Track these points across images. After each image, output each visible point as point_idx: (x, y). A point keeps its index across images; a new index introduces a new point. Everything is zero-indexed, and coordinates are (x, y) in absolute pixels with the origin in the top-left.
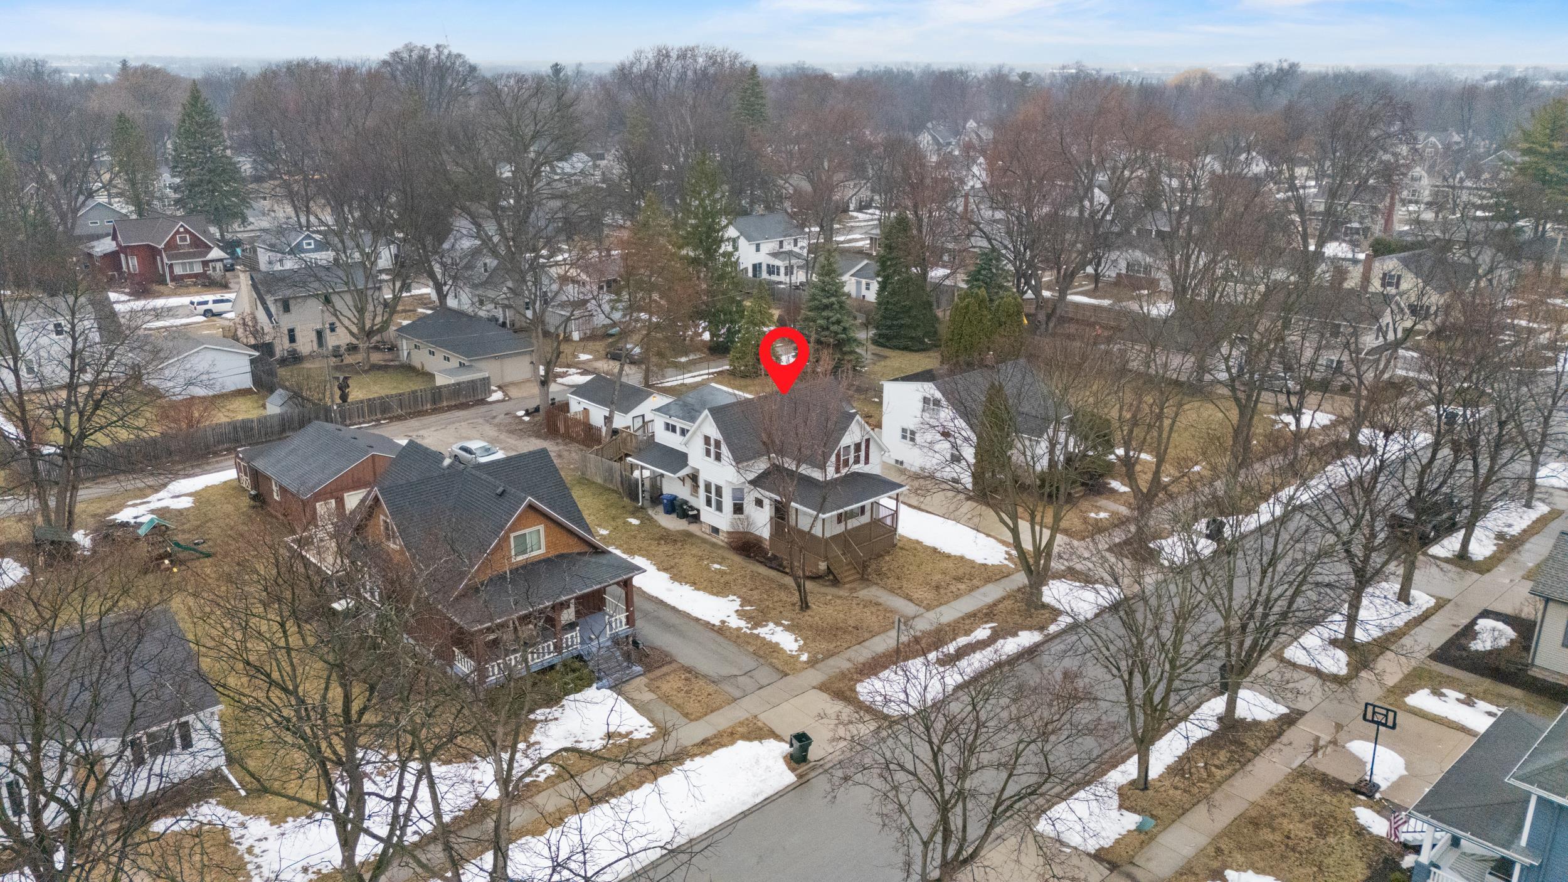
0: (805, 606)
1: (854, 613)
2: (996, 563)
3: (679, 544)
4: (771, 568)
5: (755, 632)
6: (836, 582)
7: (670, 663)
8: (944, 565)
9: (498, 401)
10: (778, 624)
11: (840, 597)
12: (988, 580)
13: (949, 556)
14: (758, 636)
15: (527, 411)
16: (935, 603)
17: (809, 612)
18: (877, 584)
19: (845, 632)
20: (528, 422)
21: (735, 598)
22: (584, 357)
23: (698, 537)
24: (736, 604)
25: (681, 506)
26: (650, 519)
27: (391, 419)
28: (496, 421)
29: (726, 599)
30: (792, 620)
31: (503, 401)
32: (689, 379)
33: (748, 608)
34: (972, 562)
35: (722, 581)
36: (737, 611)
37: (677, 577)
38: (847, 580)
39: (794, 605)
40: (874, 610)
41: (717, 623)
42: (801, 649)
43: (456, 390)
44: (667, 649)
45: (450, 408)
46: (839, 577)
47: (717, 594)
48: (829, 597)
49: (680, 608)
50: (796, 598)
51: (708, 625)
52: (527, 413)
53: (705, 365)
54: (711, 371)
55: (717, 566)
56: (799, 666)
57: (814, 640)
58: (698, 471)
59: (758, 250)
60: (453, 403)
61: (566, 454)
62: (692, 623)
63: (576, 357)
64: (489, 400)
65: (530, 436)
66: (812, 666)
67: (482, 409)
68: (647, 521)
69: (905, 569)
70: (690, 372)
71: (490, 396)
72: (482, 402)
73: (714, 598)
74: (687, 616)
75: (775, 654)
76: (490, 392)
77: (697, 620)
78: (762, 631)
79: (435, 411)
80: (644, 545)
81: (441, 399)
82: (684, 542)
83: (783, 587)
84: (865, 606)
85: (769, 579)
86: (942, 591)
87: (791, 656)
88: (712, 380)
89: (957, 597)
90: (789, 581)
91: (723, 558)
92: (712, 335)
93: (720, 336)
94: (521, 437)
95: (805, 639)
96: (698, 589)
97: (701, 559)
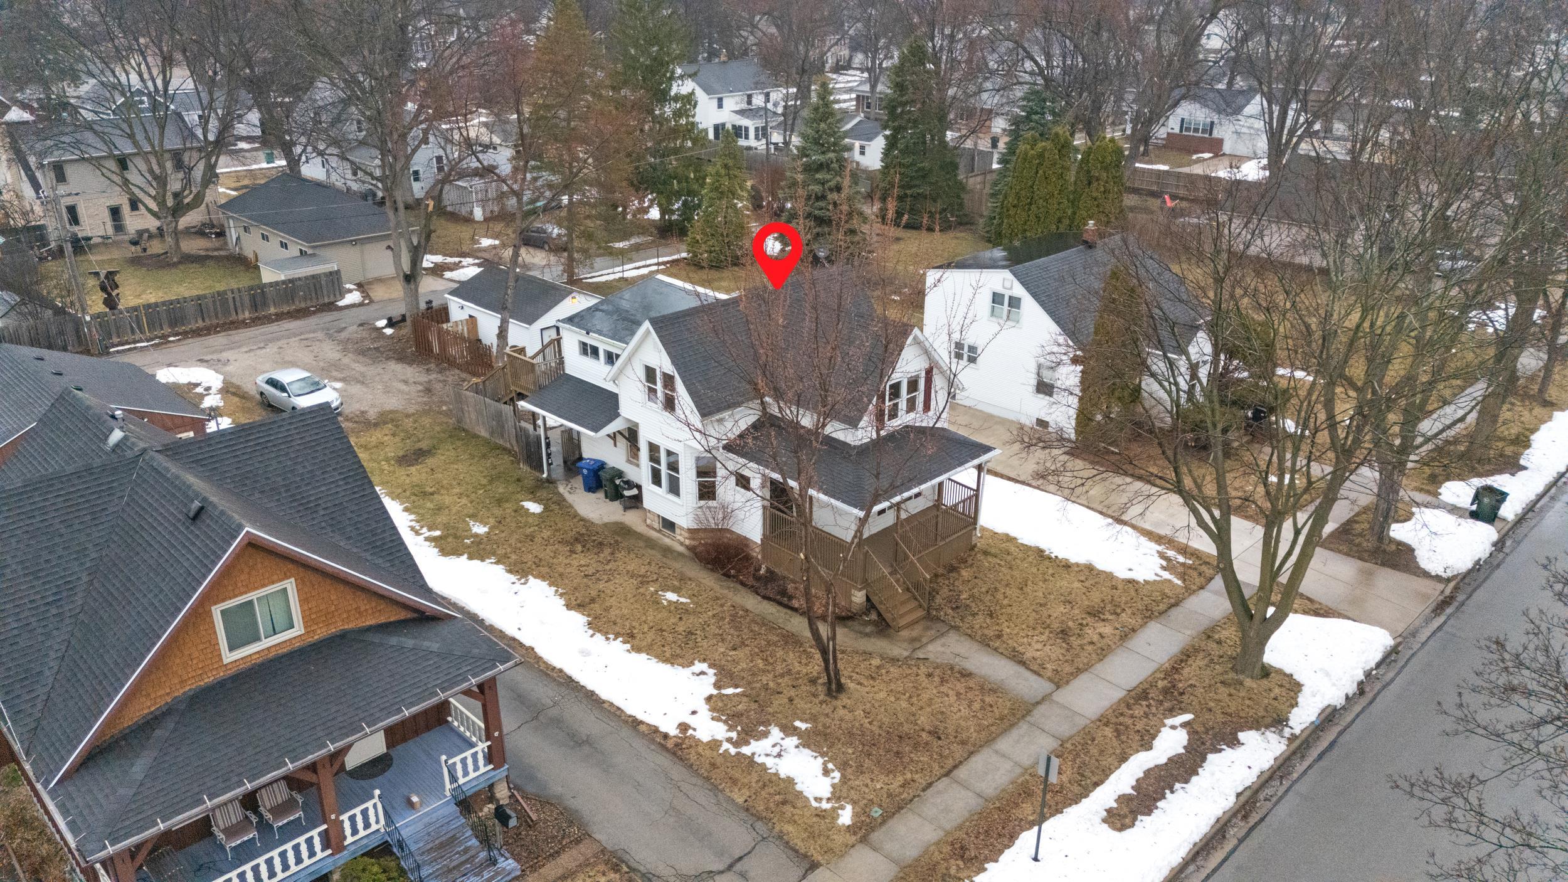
0: (835, 687)
1: (925, 696)
2: (1151, 577)
3: (607, 551)
4: (765, 597)
5: (746, 750)
6: (884, 627)
7: (578, 841)
8: (1064, 583)
9: (353, 306)
10: (788, 730)
11: (894, 660)
12: (1149, 614)
13: (1067, 566)
14: (750, 760)
15: (390, 319)
16: (1068, 669)
17: (844, 700)
18: (956, 628)
19: (916, 747)
20: (391, 337)
21: (704, 667)
22: (486, 242)
23: (639, 536)
24: (706, 685)
25: (612, 481)
26: (561, 502)
27: (185, 335)
28: (344, 335)
29: (687, 672)
30: (813, 719)
31: (361, 305)
32: (630, 271)
33: (730, 691)
34: (1110, 576)
35: (681, 629)
36: (709, 699)
37: (600, 625)
38: (902, 622)
39: (813, 681)
40: (960, 687)
41: (673, 731)
42: (837, 795)
43: (288, 290)
44: (573, 804)
45: (280, 317)
46: (887, 616)
47: (671, 660)
48: (876, 662)
49: (604, 694)
50: (816, 666)
51: (654, 736)
52: (391, 323)
53: (654, 251)
54: (661, 260)
55: (671, 596)
56: (839, 839)
57: (860, 770)
58: (637, 425)
59: (720, 106)
60: (286, 309)
61: (438, 386)
62: (626, 732)
63: (475, 242)
64: (341, 303)
65: (388, 359)
66: (864, 840)
67: (327, 318)
68: (557, 506)
69: (1000, 596)
70: (631, 261)
71: (342, 297)
72: (331, 307)
73: (666, 668)
74: (614, 713)
75: (788, 809)
76: (342, 293)
77: (635, 723)
78: (758, 749)
79: (256, 321)
80: (547, 554)
81: (265, 304)
82: (615, 546)
83: (790, 640)
84: (943, 681)
85: (764, 622)
86: (1075, 642)
87: (821, 814)
88: (663, 272)
89: (1103, 653)
90: (798, 625)
91: (683, 579)
92: (663, 213)
93: (672, 212)
94: (375, 361)
95: (843, 767)
96: (637, 649)
97: (644, 581)
